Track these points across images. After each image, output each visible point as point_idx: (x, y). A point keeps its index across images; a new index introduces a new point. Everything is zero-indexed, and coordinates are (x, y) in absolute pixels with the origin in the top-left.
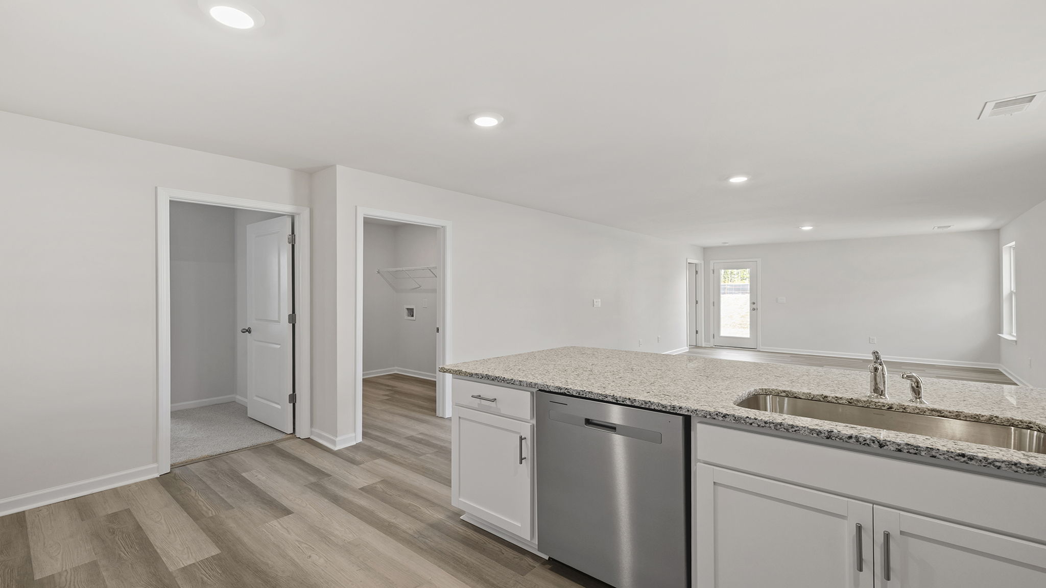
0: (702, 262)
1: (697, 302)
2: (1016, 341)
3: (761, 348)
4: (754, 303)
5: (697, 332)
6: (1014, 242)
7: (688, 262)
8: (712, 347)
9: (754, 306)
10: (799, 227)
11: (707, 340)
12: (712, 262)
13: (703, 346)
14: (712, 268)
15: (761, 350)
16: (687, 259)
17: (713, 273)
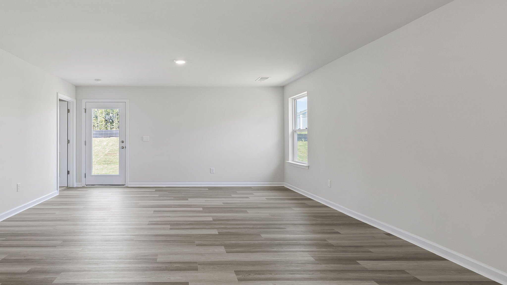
0: (75, 101)
1: (68, 142)
2: (309, 166)
3: (129, 184)
4: (123, 142)
5: (68, 173)
6: (306, 92)
7: (59, 98)
8: (83, 187)
9: (123, 145)
10: (173, 61)
11: (79, 180)
12: (84, 102)
13: (75, 186)
14: (84, 107)
15: (129, 186)
16: (57, 94)
17: (85, 112)
